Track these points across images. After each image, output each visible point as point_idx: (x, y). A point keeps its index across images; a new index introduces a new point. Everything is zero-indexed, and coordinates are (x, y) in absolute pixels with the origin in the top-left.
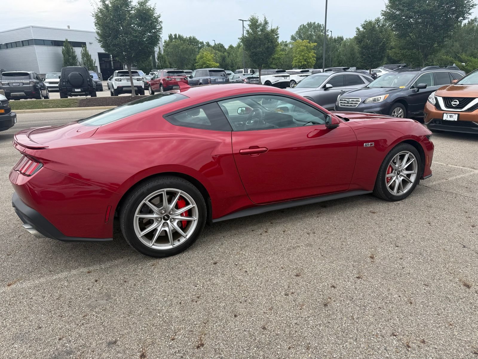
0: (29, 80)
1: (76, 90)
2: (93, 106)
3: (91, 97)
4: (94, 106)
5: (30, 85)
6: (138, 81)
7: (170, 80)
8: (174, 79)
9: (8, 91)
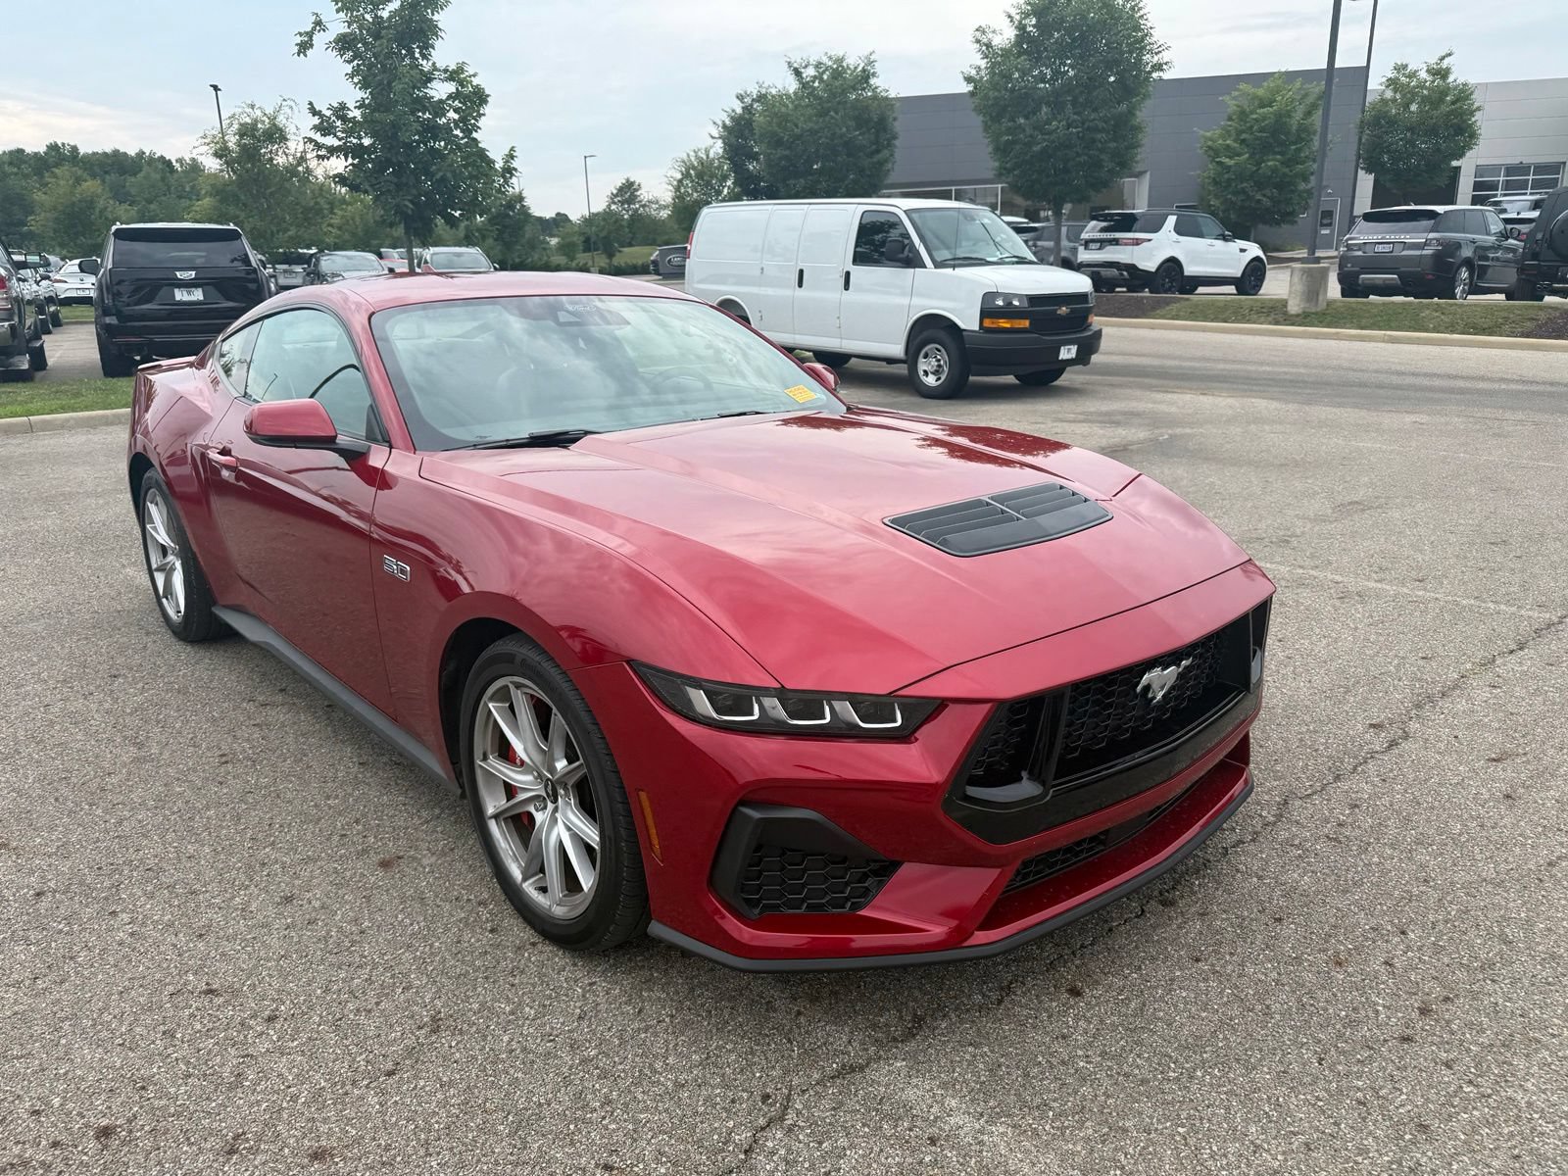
0: (1426, 235)
9: (1358, 269)
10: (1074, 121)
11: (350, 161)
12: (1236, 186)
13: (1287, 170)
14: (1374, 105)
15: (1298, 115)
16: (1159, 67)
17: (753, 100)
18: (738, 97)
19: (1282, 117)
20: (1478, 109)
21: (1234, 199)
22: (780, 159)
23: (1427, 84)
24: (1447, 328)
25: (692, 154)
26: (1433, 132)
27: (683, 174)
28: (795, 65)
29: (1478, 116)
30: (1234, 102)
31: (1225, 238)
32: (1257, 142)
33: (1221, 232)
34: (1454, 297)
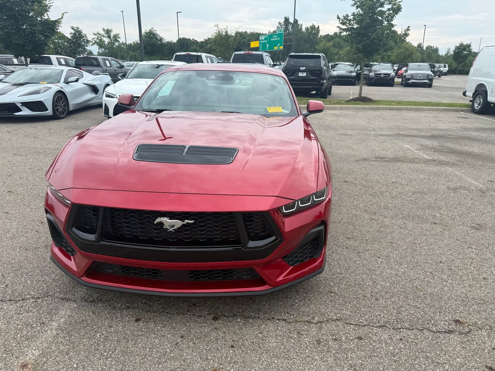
11: (348, 33)
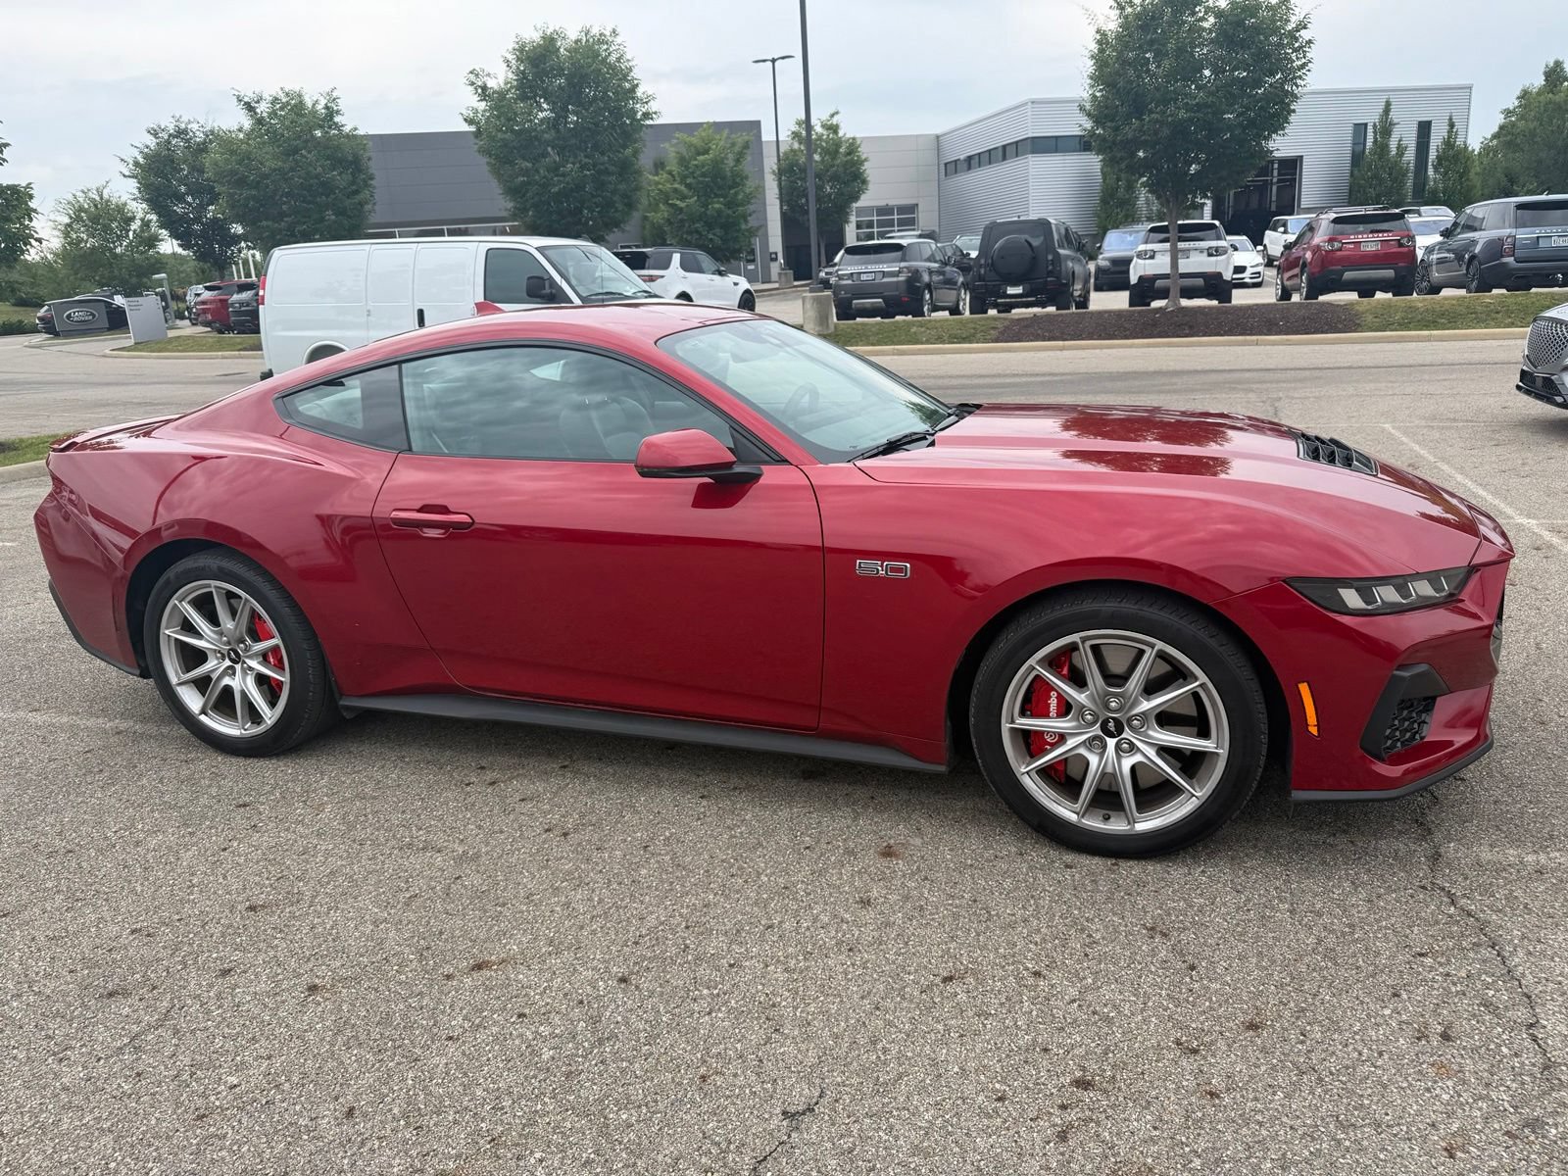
0: (898, 264)
1: (1011, 291)
2: (1032, 341)
3: (1057, 309)
4: (1037, 338)
5: (900, 279)
6: (1210, 255)
7: (1337, 250)
8: (1352, 246)
9: (849, 295)
10: (586, 164)
12: (690, 226)
13: (730, 212)
14: (785, 153)
15: (730, 162)
16: (647, 115)
17: (170, 135)
18: (149, 132)
19: (717, 163)
20: (866, 160)
21: (689, 238)
22: (247, 199)
23: (825, 137)
24: (936, 339)
25: (79, 194)
26: (834, 178)
27: (71, 218)
28: (246, 99)
29: (867, 165)
30: (673, 149)
31: (720, 273)
32: (701, 186)
33: (716, 268)
34: (923, 315)
